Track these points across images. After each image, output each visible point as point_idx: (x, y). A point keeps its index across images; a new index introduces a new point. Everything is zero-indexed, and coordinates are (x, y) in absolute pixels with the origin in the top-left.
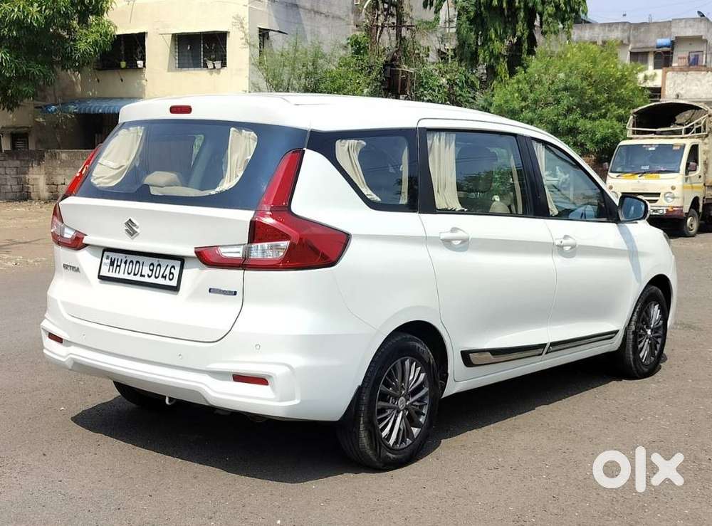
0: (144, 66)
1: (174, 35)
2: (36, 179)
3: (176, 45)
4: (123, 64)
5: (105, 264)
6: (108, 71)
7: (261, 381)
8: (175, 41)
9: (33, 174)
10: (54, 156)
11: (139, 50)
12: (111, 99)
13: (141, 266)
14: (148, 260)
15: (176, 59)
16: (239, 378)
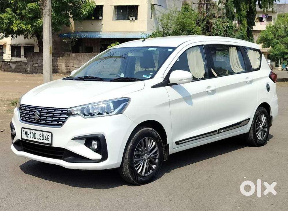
0: (102, 19)
1: (115, 6)
2: (61, 64)
3: (116, 10)
4: (93, 18)
6: (87, 20)
8: (116, 8)
9: (59, 62)
10: (69, 55)
11: (100, 12)
12: (87, 32)
15: (116, 16)
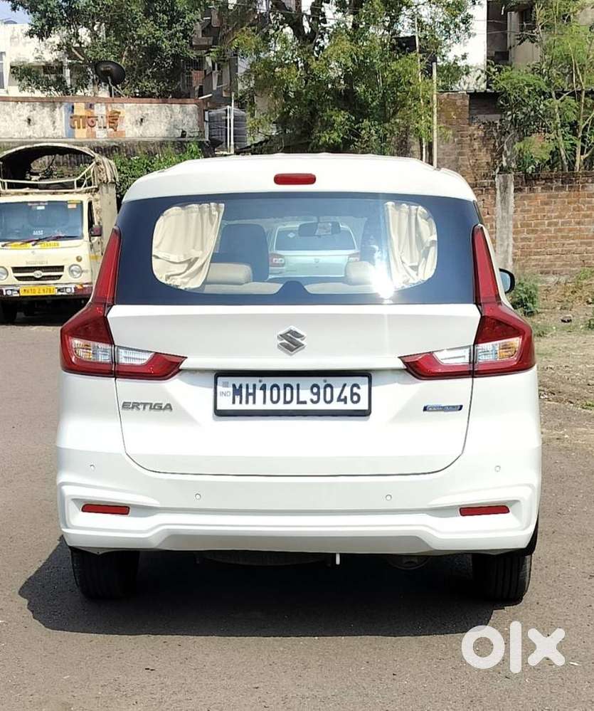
5: (224, 394)
7: (501, 509)
13: (295, 392)
14: (307, 382)
16: (467, 511)
